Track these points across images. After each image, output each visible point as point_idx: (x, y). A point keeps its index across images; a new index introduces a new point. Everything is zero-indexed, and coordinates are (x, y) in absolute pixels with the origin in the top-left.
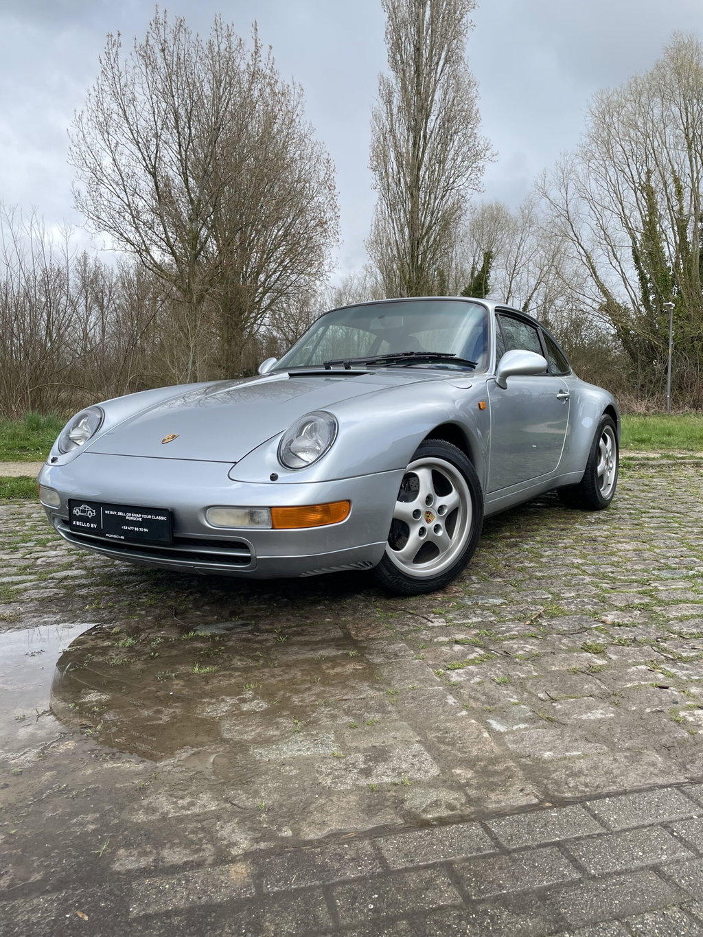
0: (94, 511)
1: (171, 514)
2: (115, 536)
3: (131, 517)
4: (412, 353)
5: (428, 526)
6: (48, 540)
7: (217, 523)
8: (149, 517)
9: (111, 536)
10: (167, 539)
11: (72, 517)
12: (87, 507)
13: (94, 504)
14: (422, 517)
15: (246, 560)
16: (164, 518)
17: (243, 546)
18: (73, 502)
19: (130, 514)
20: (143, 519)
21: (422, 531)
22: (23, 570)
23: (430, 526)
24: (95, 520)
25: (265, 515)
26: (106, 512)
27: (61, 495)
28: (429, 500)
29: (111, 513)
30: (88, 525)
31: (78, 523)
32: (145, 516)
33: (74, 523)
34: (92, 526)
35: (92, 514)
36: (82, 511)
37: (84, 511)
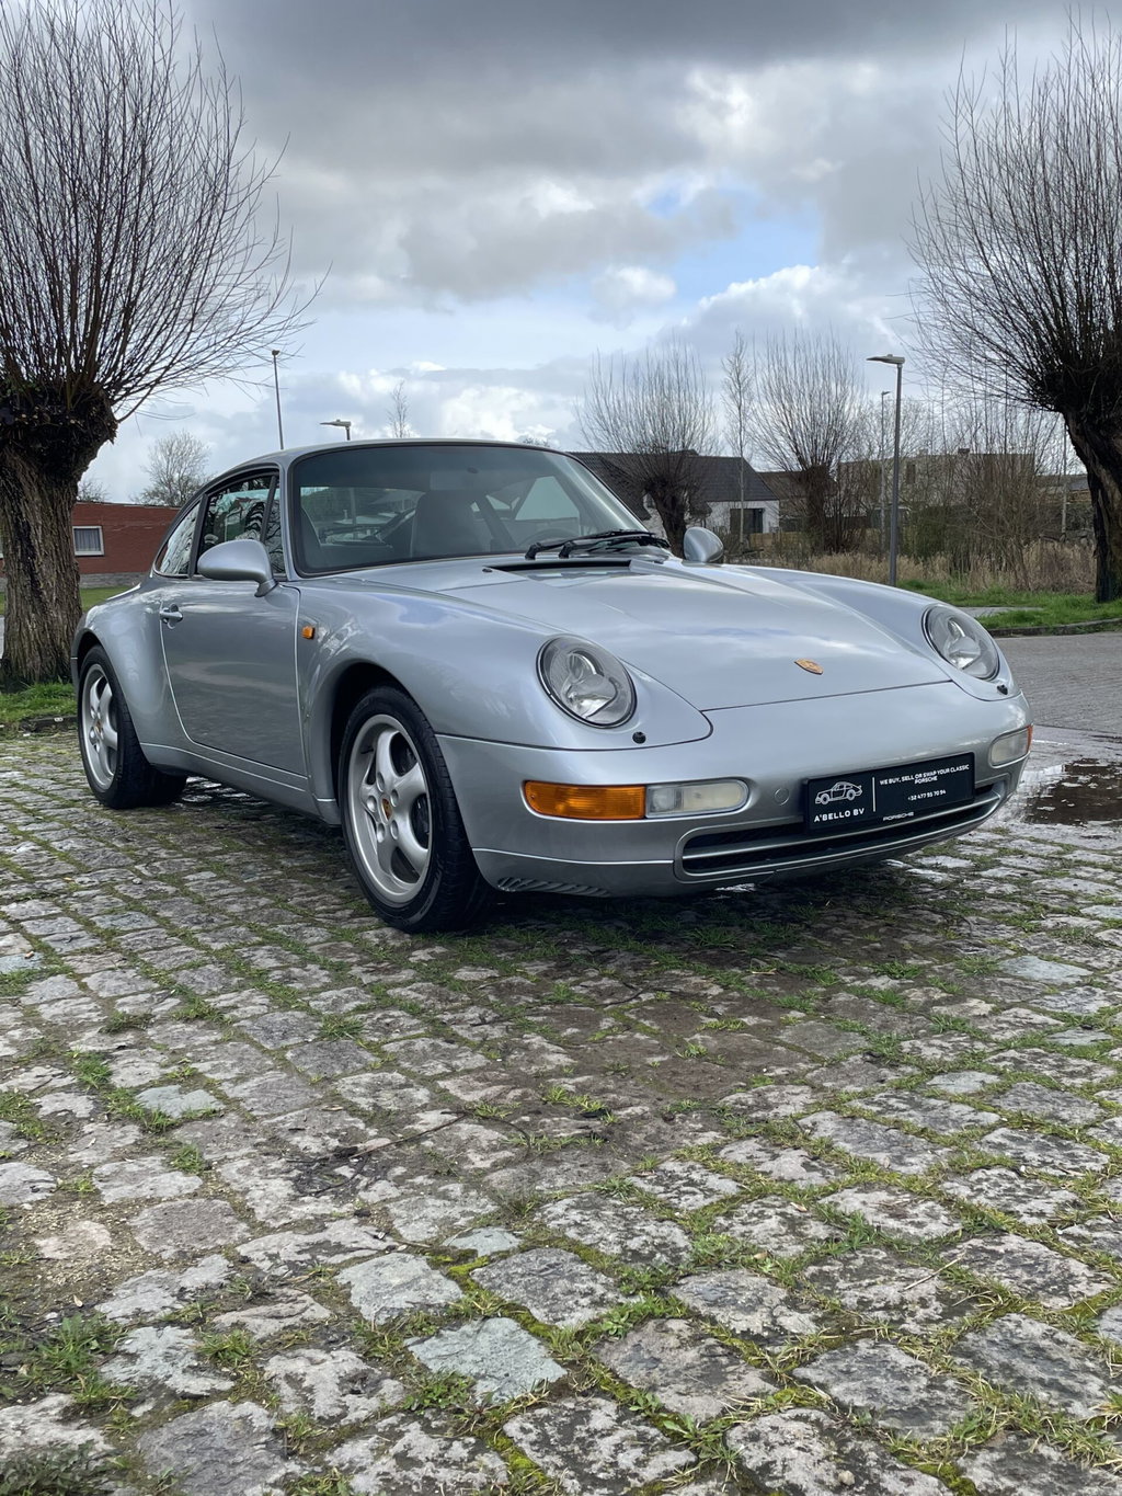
0: (859, 787)
1: (973, 759)
2: (899, 816)
3: (921, 778)
8: (947, 771)
9: (891, 818)
12: (845, 784)
13: (859, 776)
16: (967, 767)
18: (814, 785)
19: (920, 775)
20: (938, 776)
24: (860, 801)
26: (882, 782)
29: (891, 781)
30: (847, 814)
31: (825, 817)
32: (942, 772)
33: (817, 819)
34: (856, 812)
35: (855, 794)
36: (836, 794)
37: (839, 794)
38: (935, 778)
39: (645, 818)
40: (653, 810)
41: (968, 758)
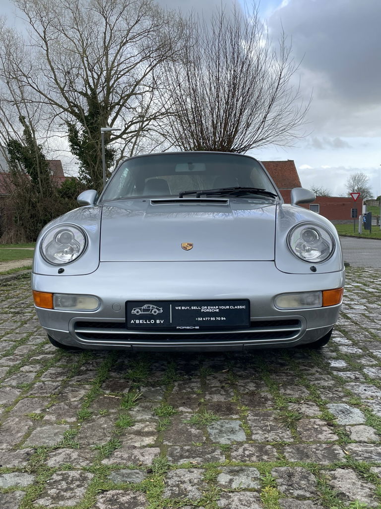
0: (161, 309)
2: (188, 328)
8: (228, 307)
9: (184, 328)
12: (151, 306)
16: (244, 307)
17: (295, 323)
18: (132, 304)
19: (206, 307)
20: (220, 310)
24: (161, 316)
26: (177, 308)
29: (183, 308)
30: (152, 321)
31: (137, 322)
32: (223, 307)
33: (132, 322)
34: (158, 322)
35: (158, 312)
36: (144, 310)
37: (148, 310)
38: (217, 310)
39: (53, 309)
40: (58, 306)
41: (246, 302)
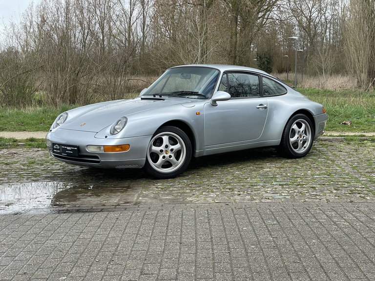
0: (59, 147)
1: (78, 147)
2: (64, 155)
3: (68, 148)
4: (183, 91)
5: (166, 155)
6: (55, 163)
7: (90, 150)
8: (73, 148)
10: (77, 155)
11: (54, 149)
12: (57, 145)
13: (60, 145)
14: (164, 152)
15: (98, 162)
16: (77, 149)
17: (97, 158)
18: (54, 144)
20: (71, 149)
21: (164, 157)
22: (43, 170)
23: (167, 156)
24: (59, 149)
25: (102, 148)
26: (62, 147)
27: (51, 141)
28: (167, 146)
31: (55, 151)
36: (56, 147)
